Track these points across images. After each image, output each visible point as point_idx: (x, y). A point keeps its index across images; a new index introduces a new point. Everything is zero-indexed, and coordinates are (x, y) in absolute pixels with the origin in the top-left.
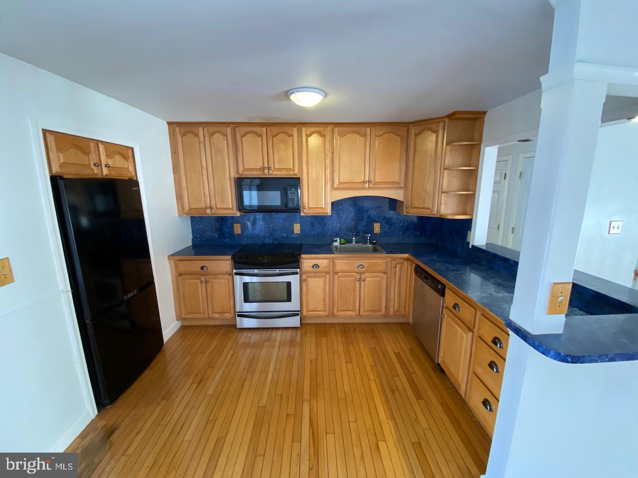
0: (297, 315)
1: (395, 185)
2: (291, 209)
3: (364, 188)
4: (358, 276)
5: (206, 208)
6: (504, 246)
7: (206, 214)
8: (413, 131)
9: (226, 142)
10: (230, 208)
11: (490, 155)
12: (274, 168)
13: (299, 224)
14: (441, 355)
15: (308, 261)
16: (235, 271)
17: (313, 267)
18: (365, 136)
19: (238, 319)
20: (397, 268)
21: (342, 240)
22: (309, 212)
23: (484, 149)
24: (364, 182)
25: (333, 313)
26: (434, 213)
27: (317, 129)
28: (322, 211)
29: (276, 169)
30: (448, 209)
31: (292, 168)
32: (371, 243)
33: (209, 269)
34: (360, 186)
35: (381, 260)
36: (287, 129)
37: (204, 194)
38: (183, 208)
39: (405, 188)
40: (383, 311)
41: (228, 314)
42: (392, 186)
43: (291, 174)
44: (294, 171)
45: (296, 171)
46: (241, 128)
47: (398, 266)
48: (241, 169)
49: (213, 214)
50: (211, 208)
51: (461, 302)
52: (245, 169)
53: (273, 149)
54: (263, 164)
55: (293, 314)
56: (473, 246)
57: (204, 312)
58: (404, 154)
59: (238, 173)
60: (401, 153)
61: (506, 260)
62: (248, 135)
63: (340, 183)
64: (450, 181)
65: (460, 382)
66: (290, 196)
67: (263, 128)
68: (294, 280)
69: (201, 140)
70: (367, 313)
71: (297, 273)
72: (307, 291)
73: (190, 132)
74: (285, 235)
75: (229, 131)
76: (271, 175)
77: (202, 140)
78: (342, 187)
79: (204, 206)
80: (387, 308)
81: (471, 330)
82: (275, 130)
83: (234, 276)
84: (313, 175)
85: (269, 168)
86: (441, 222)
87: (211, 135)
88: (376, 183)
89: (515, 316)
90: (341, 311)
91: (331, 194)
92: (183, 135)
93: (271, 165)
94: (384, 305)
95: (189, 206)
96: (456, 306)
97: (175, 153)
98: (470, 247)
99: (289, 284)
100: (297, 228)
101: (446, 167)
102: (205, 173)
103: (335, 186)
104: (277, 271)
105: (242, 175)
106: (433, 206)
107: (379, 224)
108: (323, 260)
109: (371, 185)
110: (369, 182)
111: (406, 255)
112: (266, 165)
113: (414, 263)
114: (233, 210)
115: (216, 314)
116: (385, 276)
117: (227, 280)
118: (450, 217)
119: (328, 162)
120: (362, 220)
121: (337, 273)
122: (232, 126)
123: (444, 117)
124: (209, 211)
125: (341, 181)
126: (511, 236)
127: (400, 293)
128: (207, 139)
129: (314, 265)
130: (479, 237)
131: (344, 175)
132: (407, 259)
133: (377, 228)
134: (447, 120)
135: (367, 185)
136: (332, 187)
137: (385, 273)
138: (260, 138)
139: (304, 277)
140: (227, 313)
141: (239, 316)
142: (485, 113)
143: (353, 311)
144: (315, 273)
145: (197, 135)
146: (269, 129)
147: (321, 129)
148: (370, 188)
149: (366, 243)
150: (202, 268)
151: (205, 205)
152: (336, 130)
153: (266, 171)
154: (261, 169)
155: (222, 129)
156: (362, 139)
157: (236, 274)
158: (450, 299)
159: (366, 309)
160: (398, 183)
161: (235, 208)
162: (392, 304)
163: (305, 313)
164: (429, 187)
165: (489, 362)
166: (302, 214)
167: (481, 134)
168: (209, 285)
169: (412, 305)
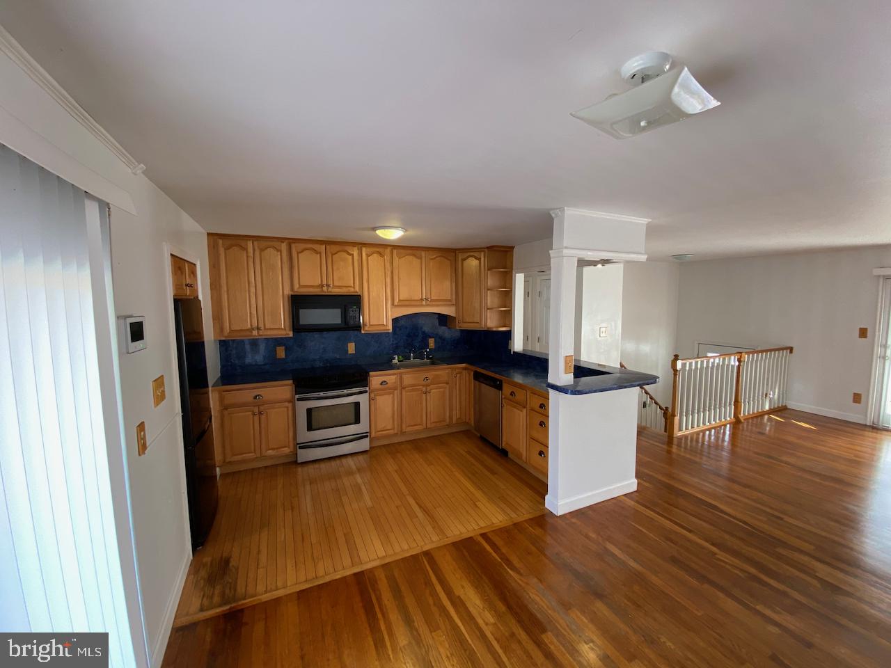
0: (367, 436)
1: (447, 302)
2: (350, 326)
3: (423, 306)
4: (424, 389)
5: (253, 329)
6: (533, 350)
7: (251, 336)
8: (460, 256)
9: (279, 257)
10: (282, 329)
11: (519, 280)
12: (333, 286)
13: (354, 344)
14: (504, 439)
15: (376, 379)
16: (297, 396)
17: (381, 384)
18: (421, 258)
19: (300, 451)
20: (457, 378)
21: (400, 357)
22: (370, 329)
23: (515, 276)
24: (422, 300)
25: (401, 431)
26: (482, 327)
27: (378, 250)
28: (382, 328)
29: (335, 287)
30: (492, 322)
31: (352, 285)
32: (428, 358)
33: (264, 399)
34: (418, 303)
35: (443, 371)
36: (347, 248)
37: (250, 313)
38: (222, 329)
39: (456, 305)
40: (448, 421)
41: (286, 449)
42: (445, 303)
43: (351, 291)
44: (354, 288)
45: (357, 289)
46: (297, 244)
47: (458, 375)
48: (296, 286)
49: (261, 335)
50: (258, 329)
51: (515, 389)
52: (300, 286)
53: (332, 265)
54: (322, 281)
55: (362, 436)
56: (514, 352)
57: (255, 450)
58: (454, 275)
59: (292, 289)
60: (451, 275)
61: (539, 359)
62: (305, 252)
63: (399, 300)
64: (492, 299)
65: (521, 451)
66: (351, 314)
67: (322, 246)
68: (363, 399)
69: (249, 255)
70: (433, 425)
71: (366, 392)
72: (376, 409)
73: (236, 245)
74: (338, 357)
75: (284, 246)
76: (331, 292)
77: (251, 254)
78: (403, 303)
79: (249, 326)
80: (451, 418)
81: (524, 407)
82: (335, 248)
83: (296, 402)
84: (373, 294)
85: (328, 286)
86: (488, 333)
87: (262, 250)
88: (432, 301)
89: (551, 380)
90: (409, 426)
91: (391, 311)
92: (227, 249)
93: (330, 282)
94: (448, 414)
95: (230, 327)
96: (512, 393)
97: (214, 267)
98: (512, 353)
99: (357, 405)
100: (351, 348)
101: (489, 288)
102: (253, 290)
103: (396, 304)
104: (345, 391)
105: (296, 292)
106: (481, 320)
107: (433, 339)
108: (390, 377)
109: (428, 303)
110: (427, 299)
111: (464, 365)
112: (325, 282)
113: (472, 370)
114: (285, 330)
115: (270, 451)
116: (447, 386)
117: (286, 409)
118: (494, 329)
119: (389, 280)
120: (418, 336)
121: (404, 388)
122: (287, 241)
123: (484, 248)
124: (255, 333)
125: (401, 299)
126: (537, 344)
127: (460, 402)
128: (257, 253)
129: (382, 383)
130: (518, 345)
131: (404, 293)
132: (465, 369)
133: (432, 342)
134: (486, 250)
135: (424, 303)
136: (393, 304)
137: (447, 383)
138: (319, 255)
139: (372, 395)
140: (285, 447)
141: (300, 448)
142: (513, 248)
143: (420, 425)
144: (385, 390)
145: (245, 249)
146: (328, 247)
147: (381, 250)
148: (427, 305)
149: (423, 359)
150: (255, 398)
151: (251, 325)
152: (395, 251)
153: (325, 289)
154: (319, 286)
155: (276, 244)
156: (419, 260)
157: (298, 400)
158: (507, 389)
159: (432, 421)
160: (450, 301)
161: (287, 329)
162: (454, 412)
163: (373, 434)
164: (477, 305)
165: (539, 423)
166: (363, 332)
167: (512, 263)
168: (263, 417)
169: (473, 409)
